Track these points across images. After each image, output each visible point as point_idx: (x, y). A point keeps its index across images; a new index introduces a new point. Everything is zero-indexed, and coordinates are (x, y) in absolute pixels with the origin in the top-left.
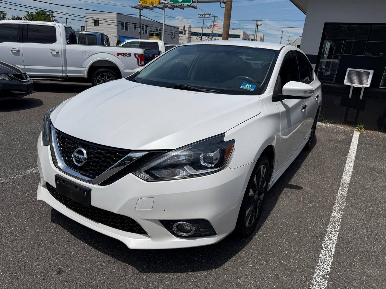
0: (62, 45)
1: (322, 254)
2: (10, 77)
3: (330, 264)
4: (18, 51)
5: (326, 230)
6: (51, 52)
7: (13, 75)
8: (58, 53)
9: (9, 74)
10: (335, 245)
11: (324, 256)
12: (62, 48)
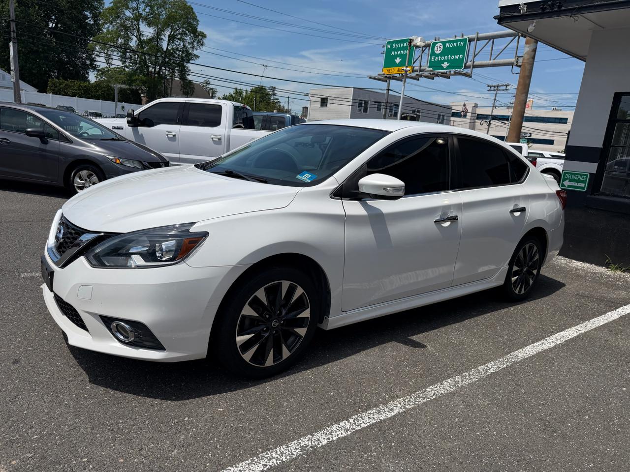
0: (227, 130)
1: (337, 425)
2: (143, 165)
3: (335, 438)
4: (174, 136)
5: (387, 403)
6: (212, 139)
7: (148, 163)
8: (220, 139)
9: (143, 162)
10: (374, 422)
11: (338, 428)
12: (226, 134)
